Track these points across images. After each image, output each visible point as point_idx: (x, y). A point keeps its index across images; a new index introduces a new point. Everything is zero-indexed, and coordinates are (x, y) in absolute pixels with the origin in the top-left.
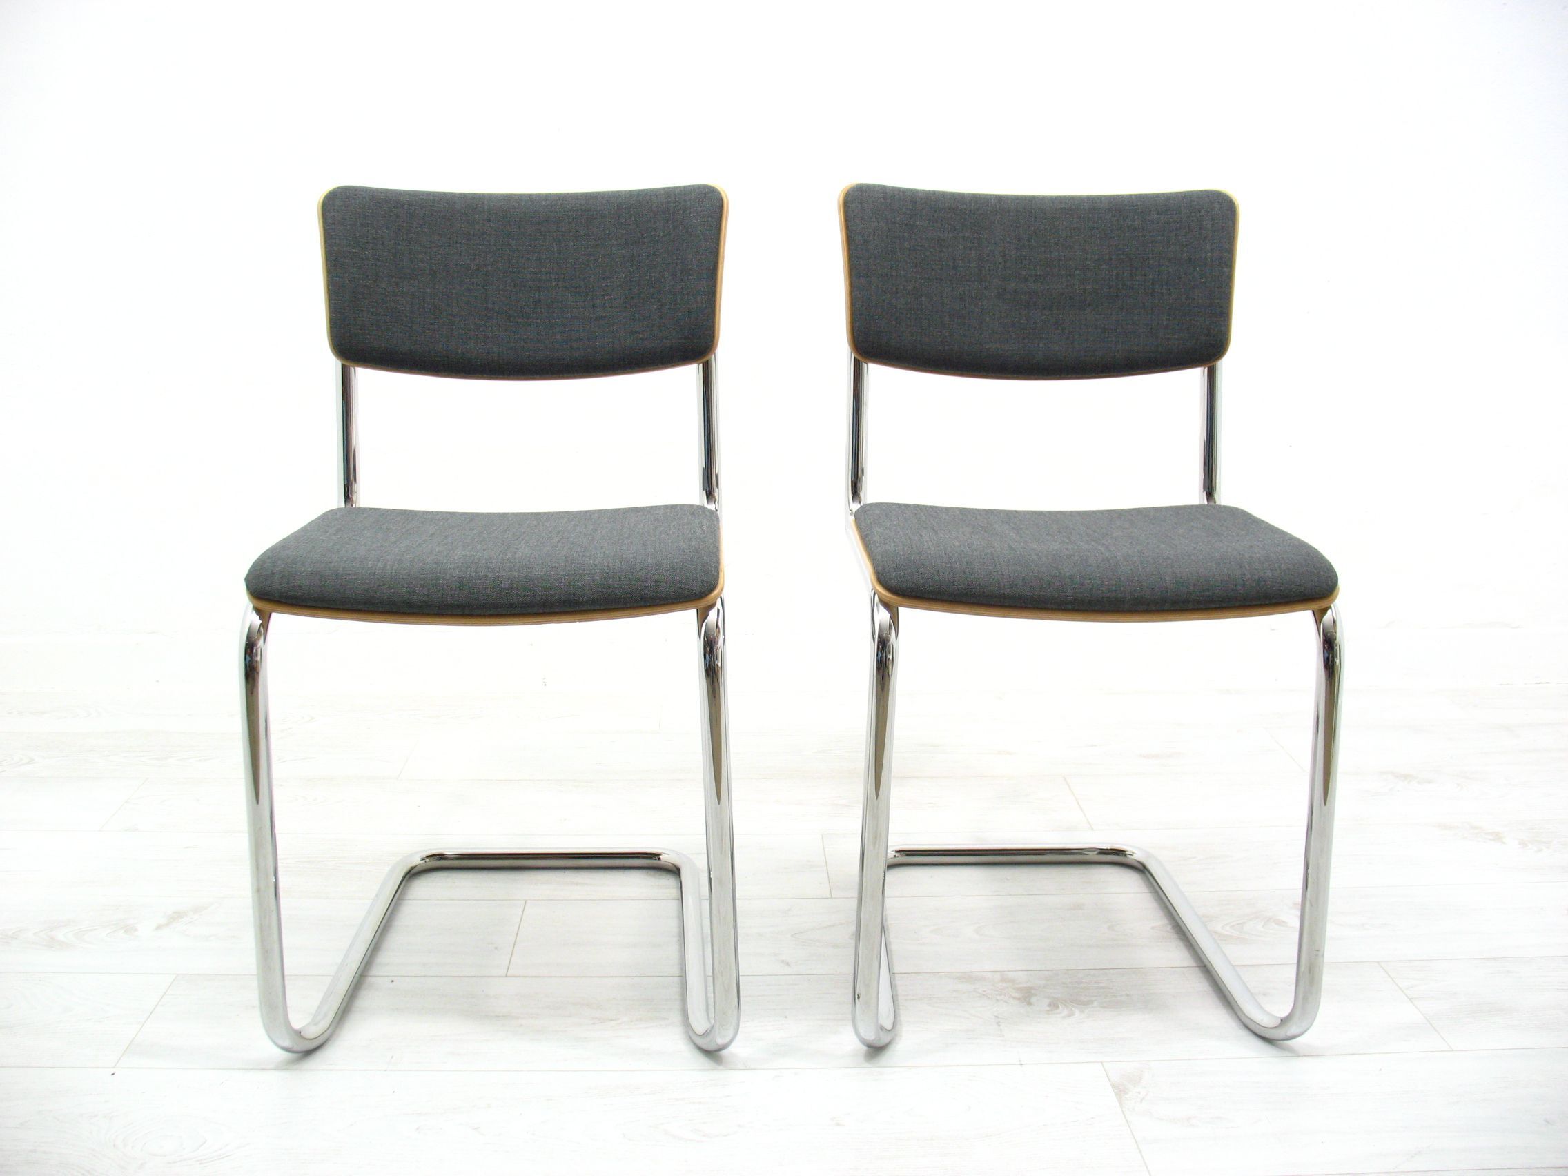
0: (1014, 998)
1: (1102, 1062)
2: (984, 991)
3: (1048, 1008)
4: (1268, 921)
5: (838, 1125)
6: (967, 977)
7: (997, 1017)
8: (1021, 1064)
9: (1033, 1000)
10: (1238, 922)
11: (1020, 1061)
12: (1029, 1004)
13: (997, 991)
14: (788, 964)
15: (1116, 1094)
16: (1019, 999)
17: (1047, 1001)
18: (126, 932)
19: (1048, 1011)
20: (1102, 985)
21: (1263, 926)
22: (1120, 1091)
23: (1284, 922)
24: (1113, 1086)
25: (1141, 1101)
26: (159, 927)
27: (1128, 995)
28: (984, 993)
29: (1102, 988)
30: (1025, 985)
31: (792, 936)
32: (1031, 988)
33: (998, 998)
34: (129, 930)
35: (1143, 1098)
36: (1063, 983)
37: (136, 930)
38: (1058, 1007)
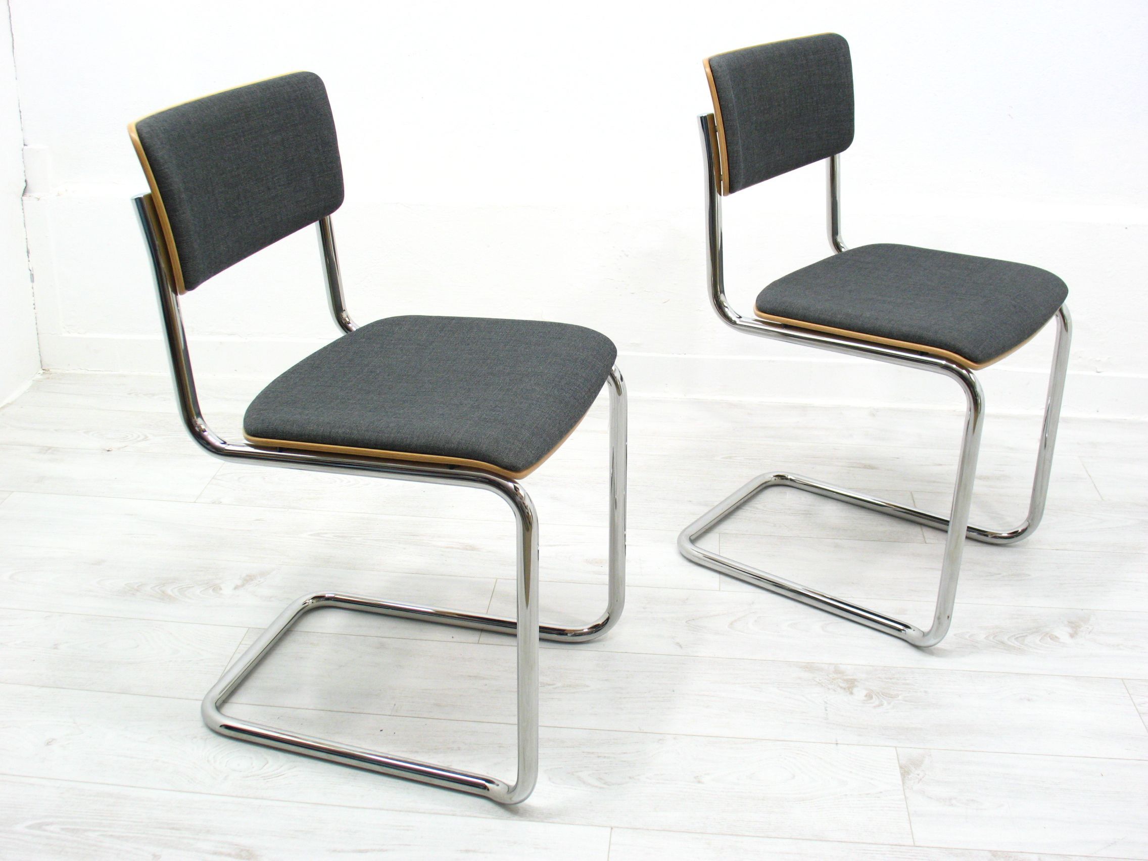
0: (841, 687)
1: (896, 747)
2: (820, 680)
3: (865, 698)
4: (1045, 636)
5: (699, 782)
6: (809, 667)
7: (825, 702)
8: (837, 744)
9: (855, 690)
10: (1021, 635)
11: (837, 741)
12: (851, 693)
13: (829, 680)
14: (680, 646)
15: (902, 774)
16: (845, 689)
17: (865, 692)
18: (214, 590)
19: (864, 700)
20: (908, 682)
21: (1040, 640)
22: (905, 772)
23: (1056, 637)
24: (901, 767)
25: (919, 782)
26: (236, 588)
27: (926, 692)
28: (820, 682)
29: (908, 684)
30: (851, 677)
31: (686, 622)
32: (855, 680)
33: (830, 686)
34: (216, 588)
35: (921, 779)
36: (879, 678)
37: (221, 589)
38: (871, 698)
